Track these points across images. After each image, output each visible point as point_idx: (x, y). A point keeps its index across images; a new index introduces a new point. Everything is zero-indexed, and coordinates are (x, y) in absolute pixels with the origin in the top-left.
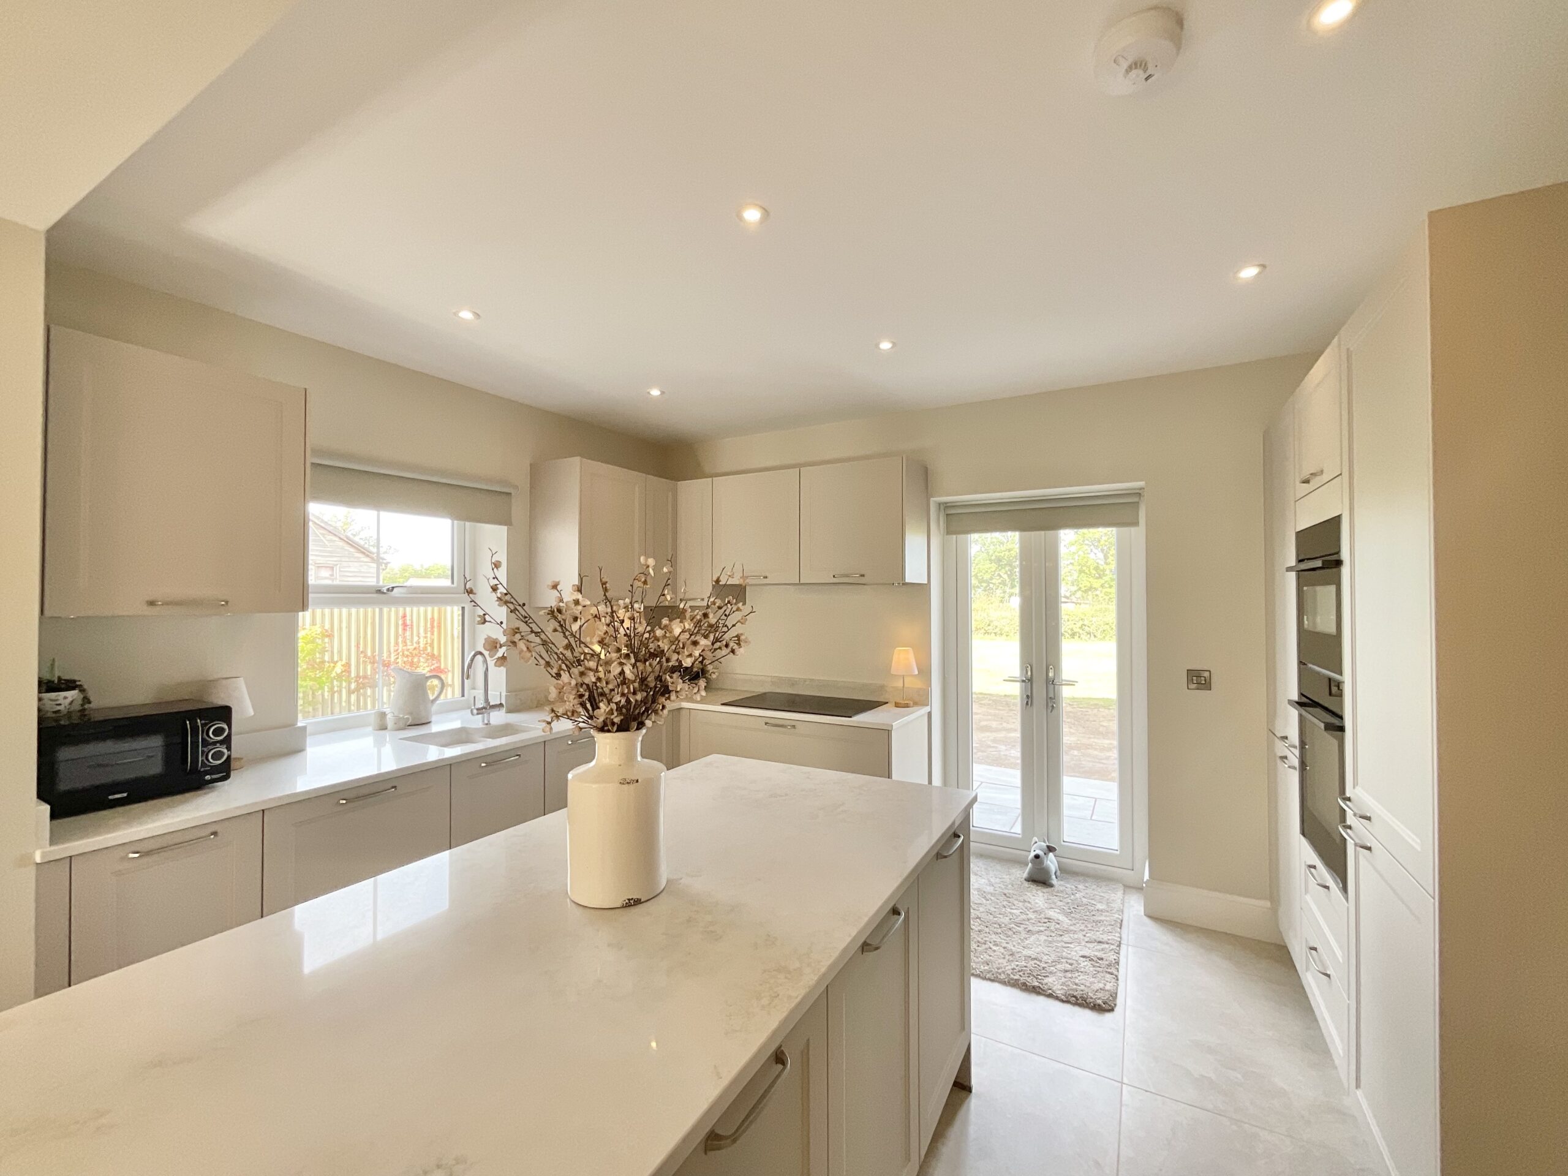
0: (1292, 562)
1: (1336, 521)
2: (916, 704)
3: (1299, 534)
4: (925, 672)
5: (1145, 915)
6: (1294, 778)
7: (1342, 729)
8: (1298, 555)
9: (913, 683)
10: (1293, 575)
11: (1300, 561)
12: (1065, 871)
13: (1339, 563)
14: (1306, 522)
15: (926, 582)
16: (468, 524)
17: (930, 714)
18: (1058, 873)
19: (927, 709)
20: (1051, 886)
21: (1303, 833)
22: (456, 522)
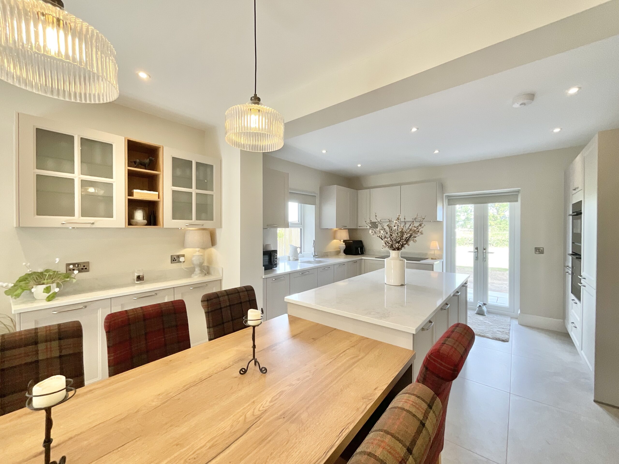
0: (571, 213)
1: (581, 201)
2: (438, 259)
3: (573, 205)
4: (441, 249)
5: (519, 324)
6: (570, 276)
7: (581, 258)
8: (572, 211)
9: (437, 253)
10: (571, 217)
11: (573, 213)
12: (489, 312)
13: (581, 213)
14: (574, 202)
15: (442, 221)
16: (302, 204)
17: (443, 262)
18: (487, 312)
19: (442, 260)
20: (485, 315)
21: (572, 293)
22: (299, 204)
